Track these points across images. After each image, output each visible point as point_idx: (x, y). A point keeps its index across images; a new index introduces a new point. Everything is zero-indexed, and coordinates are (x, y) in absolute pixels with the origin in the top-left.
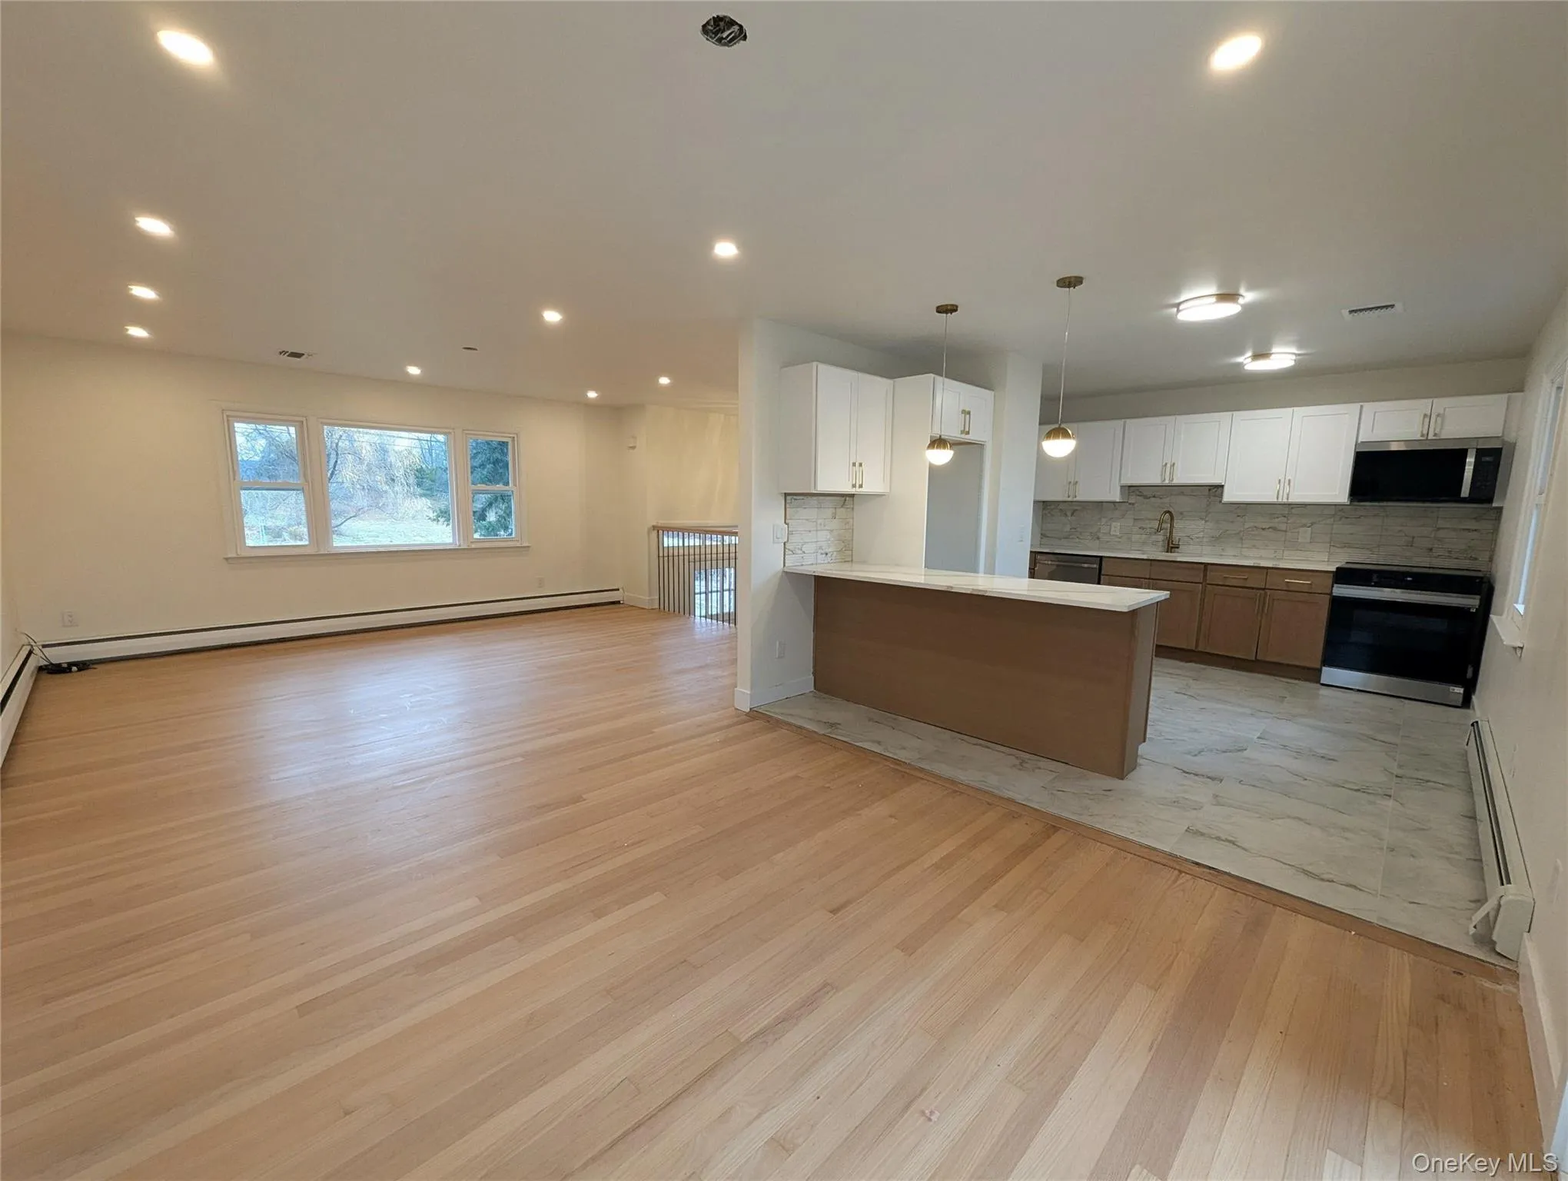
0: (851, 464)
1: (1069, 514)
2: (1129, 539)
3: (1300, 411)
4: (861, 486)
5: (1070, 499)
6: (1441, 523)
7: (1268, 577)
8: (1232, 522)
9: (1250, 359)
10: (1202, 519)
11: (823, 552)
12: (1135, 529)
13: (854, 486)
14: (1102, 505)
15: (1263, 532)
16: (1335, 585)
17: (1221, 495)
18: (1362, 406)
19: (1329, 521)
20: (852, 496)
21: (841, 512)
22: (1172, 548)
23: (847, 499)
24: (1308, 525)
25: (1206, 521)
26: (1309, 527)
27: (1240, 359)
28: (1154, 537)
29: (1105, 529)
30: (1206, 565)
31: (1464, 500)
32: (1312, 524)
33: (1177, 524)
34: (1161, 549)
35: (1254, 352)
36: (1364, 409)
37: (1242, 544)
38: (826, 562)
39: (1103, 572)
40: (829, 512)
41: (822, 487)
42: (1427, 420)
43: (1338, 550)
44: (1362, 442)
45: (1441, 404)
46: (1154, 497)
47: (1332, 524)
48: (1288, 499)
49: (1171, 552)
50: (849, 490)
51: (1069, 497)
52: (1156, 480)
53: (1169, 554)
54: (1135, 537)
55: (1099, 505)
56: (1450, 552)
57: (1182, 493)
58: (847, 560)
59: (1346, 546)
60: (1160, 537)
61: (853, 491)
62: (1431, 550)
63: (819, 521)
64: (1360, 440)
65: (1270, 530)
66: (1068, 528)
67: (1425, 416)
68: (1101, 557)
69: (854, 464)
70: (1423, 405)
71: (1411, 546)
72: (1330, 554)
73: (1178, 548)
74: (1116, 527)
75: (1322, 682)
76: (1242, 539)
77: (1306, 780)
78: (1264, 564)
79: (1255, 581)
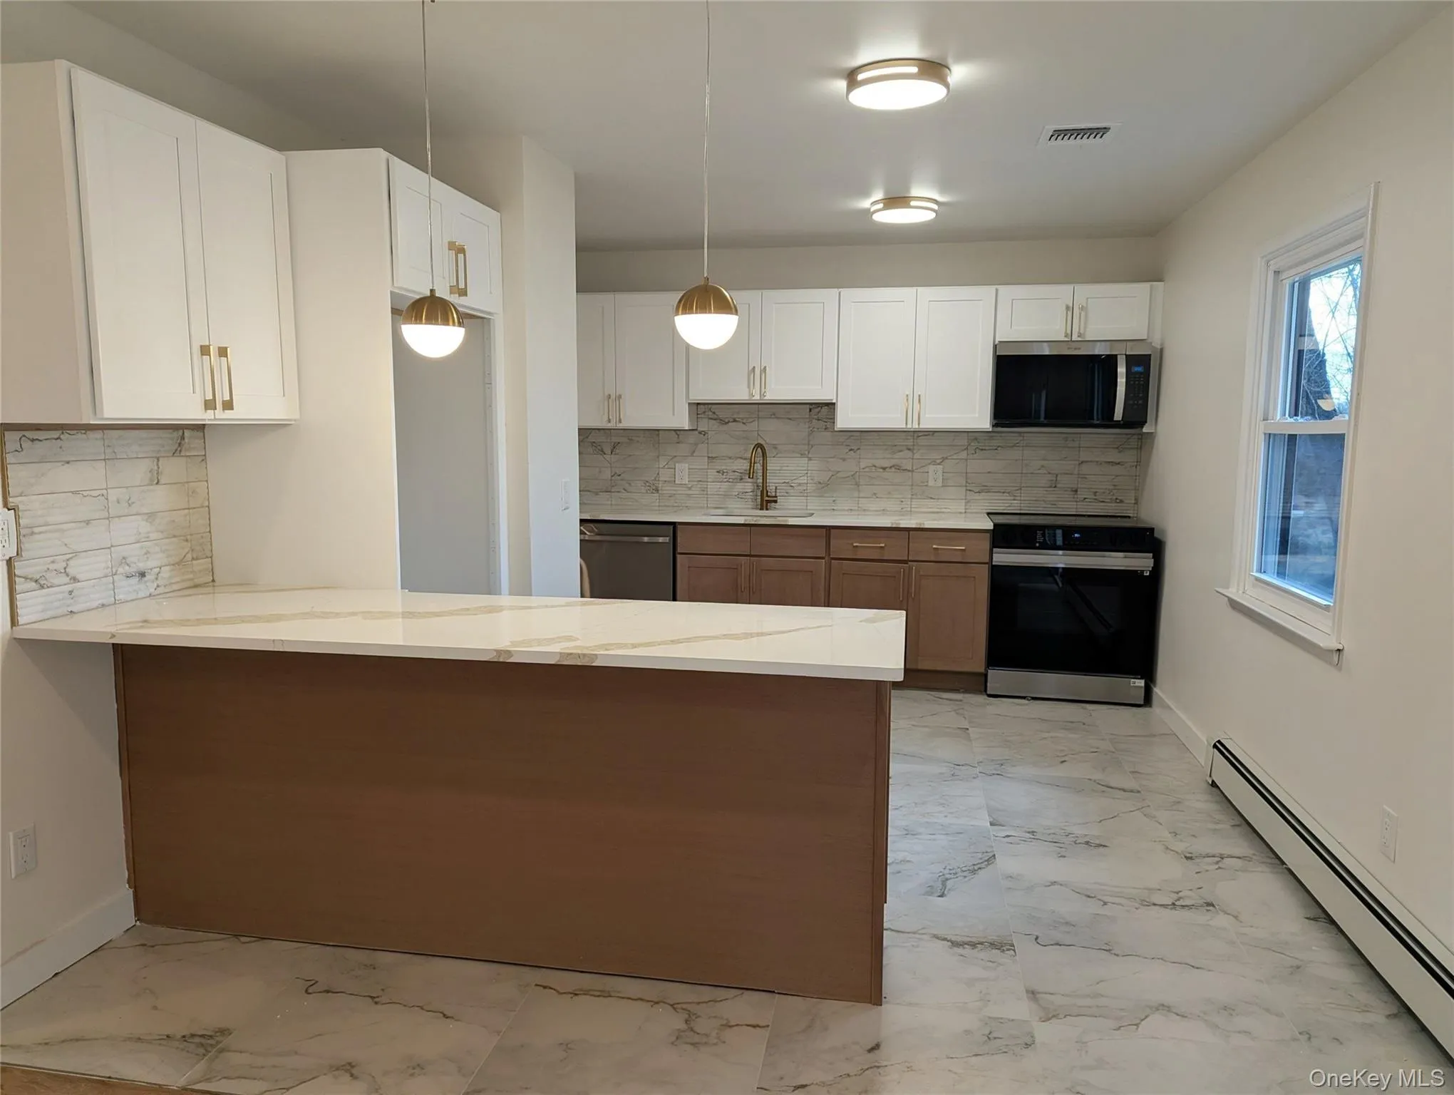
0: (197, 350)
1: (608, 451)
2: (704, 490)
3: (927, 293)
4: (228, 405)
5: (610, 426)
6: (1084, 456)
7: (911, 544)
8: (844, 460)
9: (881, 206)
10: (802, 455)
11: (133, 570)
12: (712, 474)
13: (209, 405)
14: (658, 435)
15: (886, 475)
16: (995, 550)
17: (832, 419)
18: (997, 290)
19: (964, 455)
20: (200, 428)
21: (174, 468)
22: (768, 502)
23: (187, 433)
24: (938, 461)
25: (810, 459)
26: (939, 464)
27: (865, 204)
28: (739, 487)
29: (665, 475)
30: (829, 529)
31: (1117, 425)
32: (944, 459)
33: (772, 465)
34: (750, 504)
35: (886, 192)
36: (1000, 292)
37: (859, 491)
38: (141, 595)
39: (679, 550)
40: (138, 472)
41: (115, 408)
42: (1070, 313)
43: (977, 496)
44: (1000, 342)
45: (1084, 292)
46: (735, 421)
47: (966, 460)
48: (919, 424)
49: (767, 509)
50: (195, 413)
51: (609, 421)
52: (741, 394)
53: (764, 512)
54: (713, 487)
55: (654, 434)
56: (1095, 493)
57: (774, 416)
58: (197, 581)
59: (985, 489)
60: (748, 486)
61: (208, 417)
62: (1076, 491)
63: (113, 494)
64: (997, 340)
65: (893, 469)
66: (607, 474)
67: (1067, 308)
68: (674, 524)
69: (205, 350)
70: (1063, 292)
71: (1055, 487)
72: (967, 502)
73: (776, 502)
74: (683, 471)
75: (988, 693)
76: (857, 484)
77: (1105, 903)
78: (905, 523)
79: (895, 550)
